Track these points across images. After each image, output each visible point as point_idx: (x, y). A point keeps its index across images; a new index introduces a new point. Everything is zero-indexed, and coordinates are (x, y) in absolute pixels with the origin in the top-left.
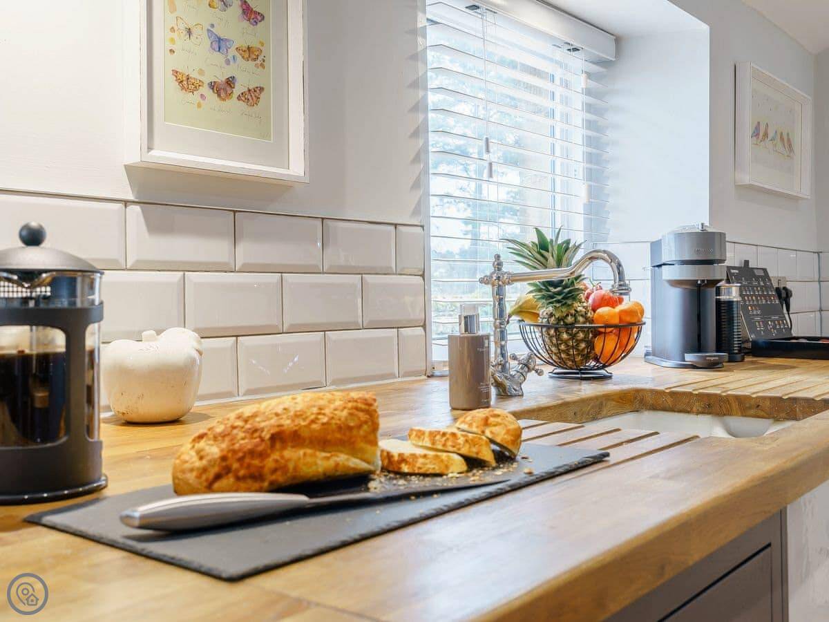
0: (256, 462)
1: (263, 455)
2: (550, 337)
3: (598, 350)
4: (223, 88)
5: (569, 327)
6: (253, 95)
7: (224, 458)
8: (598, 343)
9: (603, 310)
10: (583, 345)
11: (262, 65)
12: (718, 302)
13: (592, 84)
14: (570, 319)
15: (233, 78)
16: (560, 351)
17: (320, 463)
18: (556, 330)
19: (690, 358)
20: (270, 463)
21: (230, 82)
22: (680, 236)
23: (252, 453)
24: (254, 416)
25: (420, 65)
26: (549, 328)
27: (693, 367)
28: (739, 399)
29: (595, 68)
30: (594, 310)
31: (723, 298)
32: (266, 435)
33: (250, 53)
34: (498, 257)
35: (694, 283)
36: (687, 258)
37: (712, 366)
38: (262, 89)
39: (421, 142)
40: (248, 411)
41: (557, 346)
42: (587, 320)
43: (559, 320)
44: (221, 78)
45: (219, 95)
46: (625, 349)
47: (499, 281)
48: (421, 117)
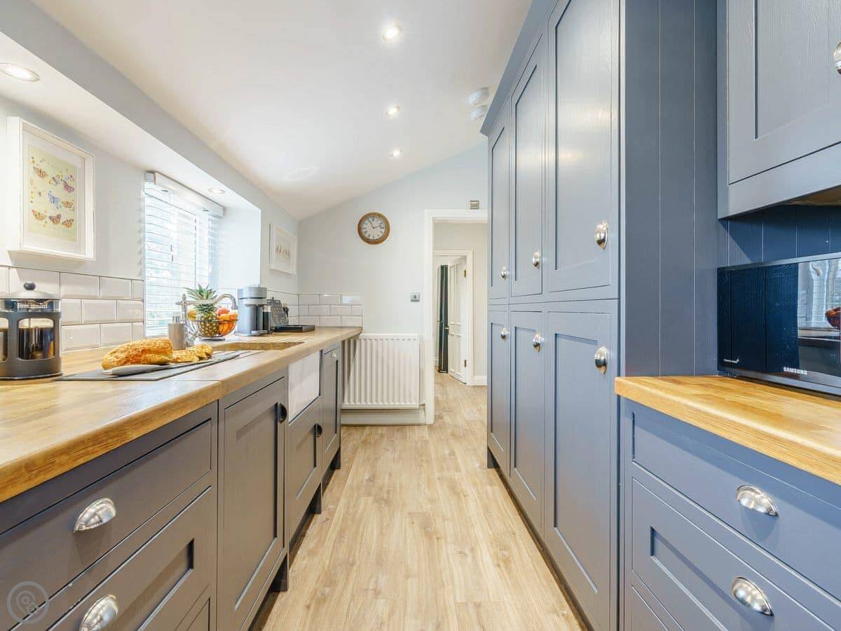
0: (138, 358)
1: (140, 356)
2: (202, 325)
3: (220, 330)
4: (56, 219)
5: (210, 321)
6: (69, 223)
7: (127, 357)
8: (221, 328)
9: (222, 315)
10: (215, 328)
11: (73, 210)
12: (264, 313)
13: (213, 225)
14: (210, 318)
15: (60, 215)
16: (205, 331)
17: (158, 358)
18: (204, 322)
19: (254, 332)
20: (142, 358)
21: (59, 217)
22: (250, 288)
23: (136, 355)
24: (134, 345)
25: (142, 214)
26: (201, 322)
27: (255, 336)
28: (273, 344)
29: (214, 219)
30: (219, 315)
31: (265, 311)
32: (140, 350)
33: (68, 204)
34: (184, 295)
35: (255, 305)
36: (253, 296)
37: (261, 335)
38: (73, 220)
39: (142, 245)
40: (131, 344)
41: (204, 329)
42: (217, 319)
43: (205, 319)
44: (54, 214)
45: (54, 222)
46: (230, 329)
47: (184, 304)
48: (142, 235)
